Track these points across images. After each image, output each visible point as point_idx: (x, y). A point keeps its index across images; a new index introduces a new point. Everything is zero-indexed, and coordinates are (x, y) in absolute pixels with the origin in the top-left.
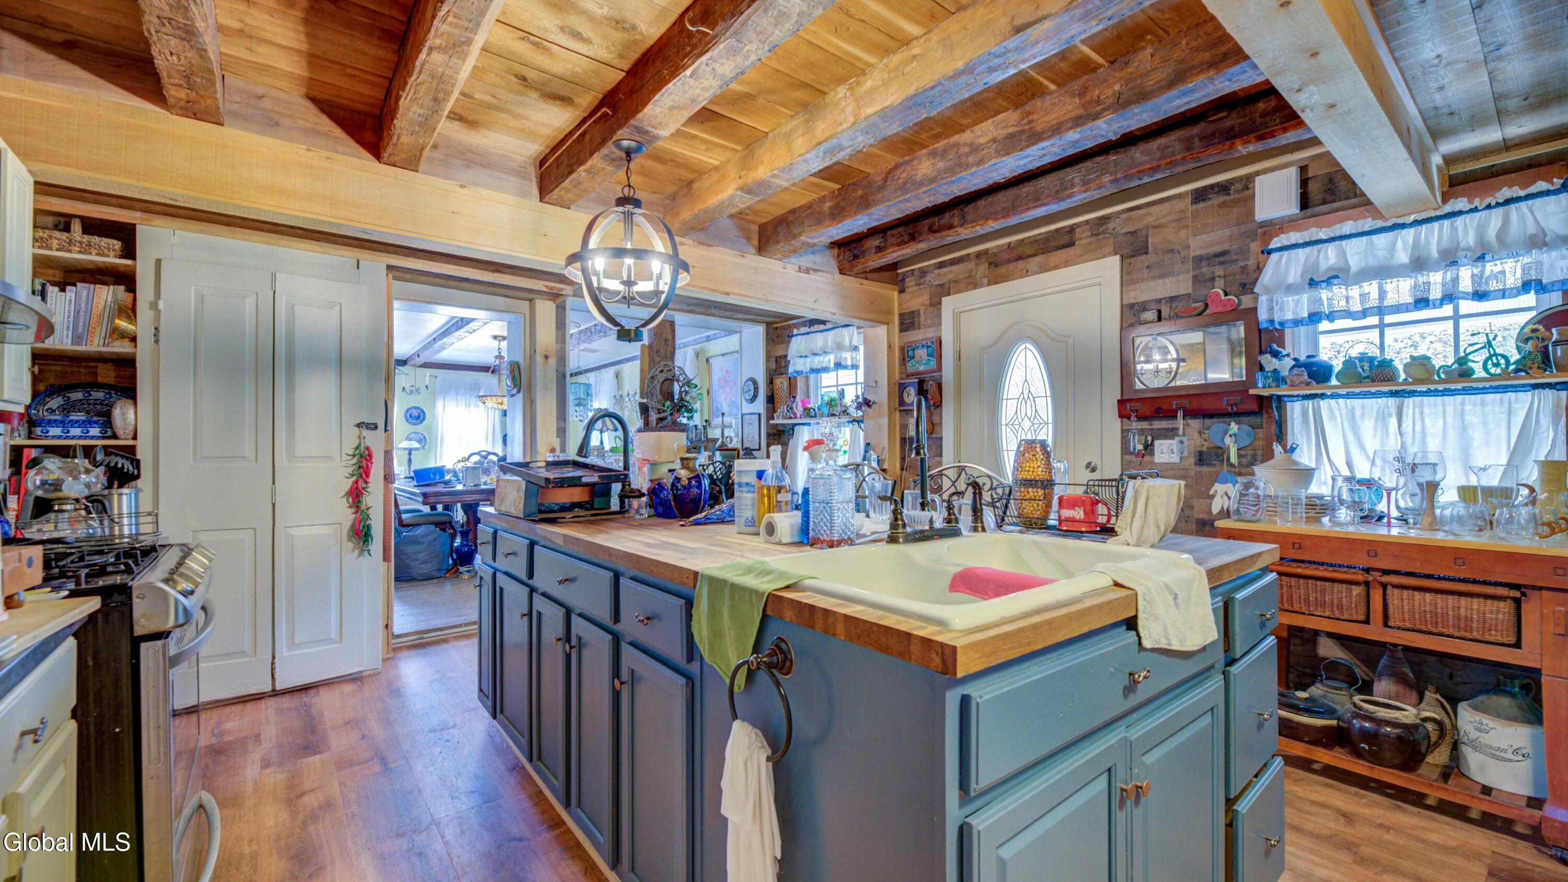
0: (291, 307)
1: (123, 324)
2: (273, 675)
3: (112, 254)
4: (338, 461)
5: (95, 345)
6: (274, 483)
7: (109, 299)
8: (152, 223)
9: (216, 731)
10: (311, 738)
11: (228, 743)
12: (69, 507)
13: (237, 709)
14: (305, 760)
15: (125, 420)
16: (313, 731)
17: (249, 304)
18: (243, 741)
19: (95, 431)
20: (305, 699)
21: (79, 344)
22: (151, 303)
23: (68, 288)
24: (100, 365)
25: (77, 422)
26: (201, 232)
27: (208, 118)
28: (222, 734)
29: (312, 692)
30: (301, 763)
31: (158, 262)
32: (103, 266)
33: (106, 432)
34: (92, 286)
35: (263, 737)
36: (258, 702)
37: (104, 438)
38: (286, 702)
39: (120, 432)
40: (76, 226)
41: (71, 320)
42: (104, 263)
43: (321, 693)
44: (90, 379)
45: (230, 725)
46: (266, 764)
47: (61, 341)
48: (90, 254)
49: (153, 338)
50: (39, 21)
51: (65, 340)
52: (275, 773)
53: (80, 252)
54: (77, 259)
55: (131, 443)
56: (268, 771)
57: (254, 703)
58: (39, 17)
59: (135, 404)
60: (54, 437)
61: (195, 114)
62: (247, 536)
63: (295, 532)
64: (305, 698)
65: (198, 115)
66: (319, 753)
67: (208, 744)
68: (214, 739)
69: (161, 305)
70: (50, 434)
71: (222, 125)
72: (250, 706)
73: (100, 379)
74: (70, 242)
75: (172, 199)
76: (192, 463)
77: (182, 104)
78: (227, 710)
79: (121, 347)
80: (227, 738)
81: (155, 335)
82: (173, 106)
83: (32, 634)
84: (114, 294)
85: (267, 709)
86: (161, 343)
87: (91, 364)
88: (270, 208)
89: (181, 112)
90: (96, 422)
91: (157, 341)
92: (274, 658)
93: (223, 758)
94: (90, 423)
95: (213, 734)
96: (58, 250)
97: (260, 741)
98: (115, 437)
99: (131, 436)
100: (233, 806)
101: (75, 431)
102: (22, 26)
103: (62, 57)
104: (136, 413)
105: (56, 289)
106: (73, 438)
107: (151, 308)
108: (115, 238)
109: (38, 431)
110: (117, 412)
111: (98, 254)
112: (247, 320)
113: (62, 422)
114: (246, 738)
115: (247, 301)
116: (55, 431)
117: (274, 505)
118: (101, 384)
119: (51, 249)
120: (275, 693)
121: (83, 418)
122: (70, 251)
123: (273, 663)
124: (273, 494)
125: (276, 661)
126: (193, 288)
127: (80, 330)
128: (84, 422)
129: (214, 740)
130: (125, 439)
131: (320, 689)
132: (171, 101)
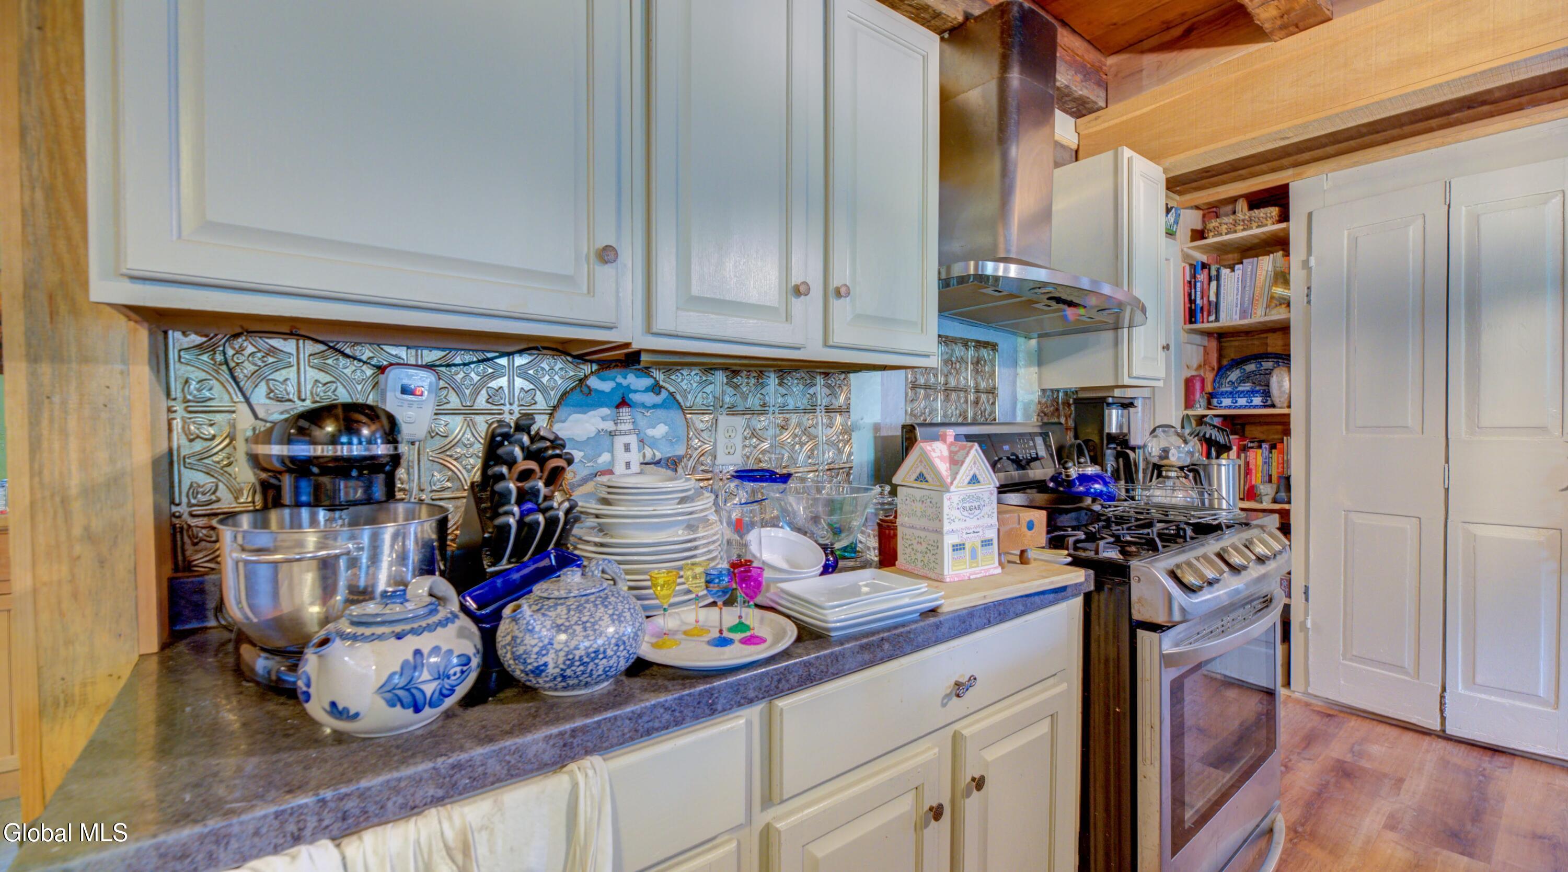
0: (1475, 221)
1: (1279, 291)
2: (1442, 711)
3: (1270, 222)
4: (1557, 433)
5: (1259, 316)
6: (1447, 461)
7: (1270, 269)
8: (1305, 176)
9: (1356, 748)
10: (1469, 826)
11: (1362, 769)
12: (1173, 474)
13: (1393, 732)
14: (1445, 853)
15: (1280, 386)
16: (1477, 817)
17: (1413, 233)
18: (1380, 777)
19: (1257, 400)
20: (1486, 765)
21: (1245, 318)
22: (1303, 261)
23: (1237, 267)
24: (1269, 335)
25: (1243, 392)
26: (1355, 164)
27: (1311, 21)
28: (1361, 755)
29: (1503, 759)
30: (1436, 853)
31: (1310, 215)
32: (1263, 237)
33: (1267, 401)
34: (1256, 259)
35: (1405, 786)
36: (1421, 736)
37: (1265, 407)
38: (1458, 755)
39: (1277, 401)
40: (1242, 205)
41: (1239, 297)
42: (1263, 233)
43: (1515, 769)
44: (1262, 351)
45: (1375, 749)
46: (1392, 824)
47: (1230, 317)
48: (1252, 228)
49: (1305, 299)
50: (1164, 26)
51: (1234, 317)
52: (1397, 843)
53: (1244, 230)
54: (1241, 238)
55: (1285, 411)
56: (1391, 835)
57: (1416, 735)
58: (1163, 23)
59: (1289, 371)
60: (1226, 407)
61: (1297, 26)
62: (1409, 526)
63: (1482, 531)
64: (1488, 763)
65: (1301, 25)
66: (1470, 855)
67: (1341, 758)
68: (1350, 755)
69: (1312, 262)
70: (1223, 404)
71: (1330, 19)
72: (1408, 737)
73: (1270, 350)
74: (1235, 224)
75: (1283, 139)
76: (1344, 432)
77: (1279, 22)
78: (1382, 729)
79: (1277, 315)
80: (1364, 763)
81: (1307, 296)
82: (1272, 32)
83: (982, 594)
84: (1274, 262)
85: (1427, 751)
86: (1312, 302)
87: (1262, 336)
88: (1397, 93)
89: (1283, 33)
90: (1257, 392)
91: (1309, 302)
92: (1444, 689)
93: (1348, 785)
94: (1252, 392)
95: (1351, 750)
96: (1226, 234)
97: (1399, 789)
98: (1273, 406)
99: (1286, 404)
100: (1331, 852)
101: (1242, 401)
102: (1154, 41)
103: (1182, 48)
104: (1290, 380)
105: (1228, 271)
106: (1240, 407)
107: (1303, 268)
108: (1272, 206)
109: (1215, 401)
110: (1274, 380)
111: (1258, 227)
112: (1411, 256)
113: (1231, 393)
114: (1385, 775)
115: (1411, 228)
116: (1227, 402)
117: (1447, 490)
118: (1271, 354)
119: (1221, 235)
120: (1443, 736)
121: (1248, 388)
122: (1235, 232)
123: (1442, 697)
124: (1446, 476)
125: (1447, 695)
126: (1346, 232)
127: (1246, 305)
128: (1248, 391)
129: (1349, 758)
130: (1281, 408)
131: (1517, 761)
132: (1267, 26)
